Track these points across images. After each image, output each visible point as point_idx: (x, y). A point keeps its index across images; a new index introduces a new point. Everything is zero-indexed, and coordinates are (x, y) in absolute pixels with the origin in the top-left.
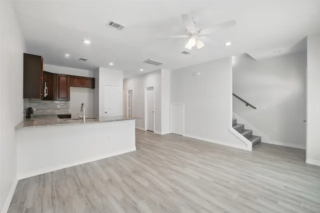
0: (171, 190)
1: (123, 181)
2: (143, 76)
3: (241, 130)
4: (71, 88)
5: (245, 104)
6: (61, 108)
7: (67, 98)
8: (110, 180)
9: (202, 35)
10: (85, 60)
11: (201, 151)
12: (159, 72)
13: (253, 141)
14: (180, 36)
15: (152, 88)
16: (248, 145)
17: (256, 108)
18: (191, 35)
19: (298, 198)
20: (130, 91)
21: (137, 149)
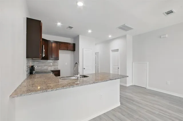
4: (60, 51)
6: (53, 66)
7: (57, 58)
15: (117, 50)
21: (121, 103)
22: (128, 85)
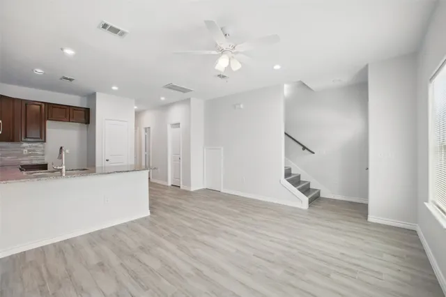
0: (192, 273)
1: (121, 264)
2: (166, 107)
3: (296, 181)
4: (48, 123)
5: (302, 148)
6: (30, 155)
7: (42, 138)
8: (101, 265)
9: (237, 53)
10: (71, 80)
11: (243, 212)
12: (187, 101)
13: (310, 196)
14: (207, 52)
15: (177, 125)
16: (303, 201)
17: (313, 153)
18: (223, 51)
19: (354, 268)
20: (147, 130)
21: (151, 212)
22: (193, 189)
